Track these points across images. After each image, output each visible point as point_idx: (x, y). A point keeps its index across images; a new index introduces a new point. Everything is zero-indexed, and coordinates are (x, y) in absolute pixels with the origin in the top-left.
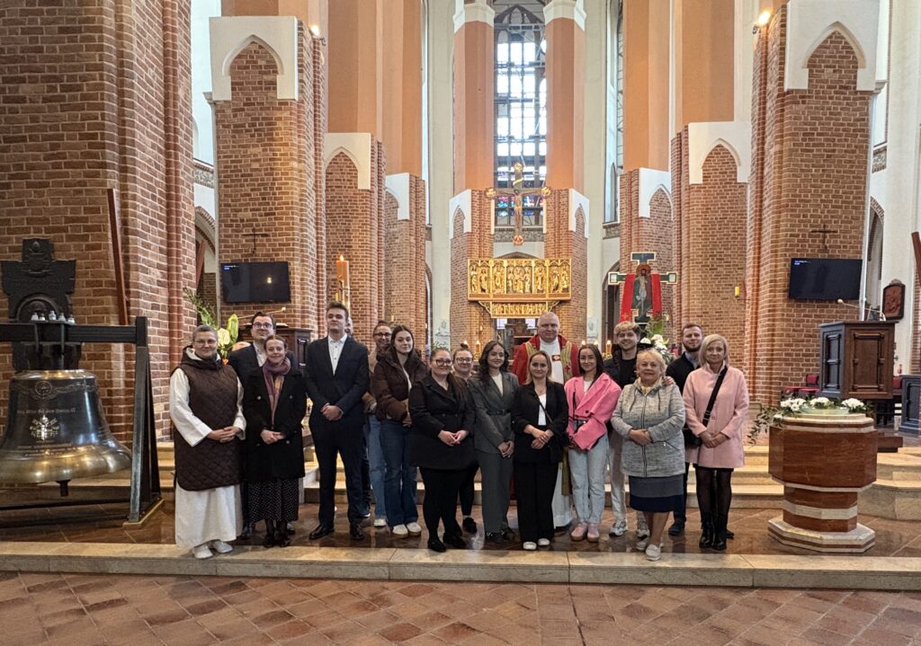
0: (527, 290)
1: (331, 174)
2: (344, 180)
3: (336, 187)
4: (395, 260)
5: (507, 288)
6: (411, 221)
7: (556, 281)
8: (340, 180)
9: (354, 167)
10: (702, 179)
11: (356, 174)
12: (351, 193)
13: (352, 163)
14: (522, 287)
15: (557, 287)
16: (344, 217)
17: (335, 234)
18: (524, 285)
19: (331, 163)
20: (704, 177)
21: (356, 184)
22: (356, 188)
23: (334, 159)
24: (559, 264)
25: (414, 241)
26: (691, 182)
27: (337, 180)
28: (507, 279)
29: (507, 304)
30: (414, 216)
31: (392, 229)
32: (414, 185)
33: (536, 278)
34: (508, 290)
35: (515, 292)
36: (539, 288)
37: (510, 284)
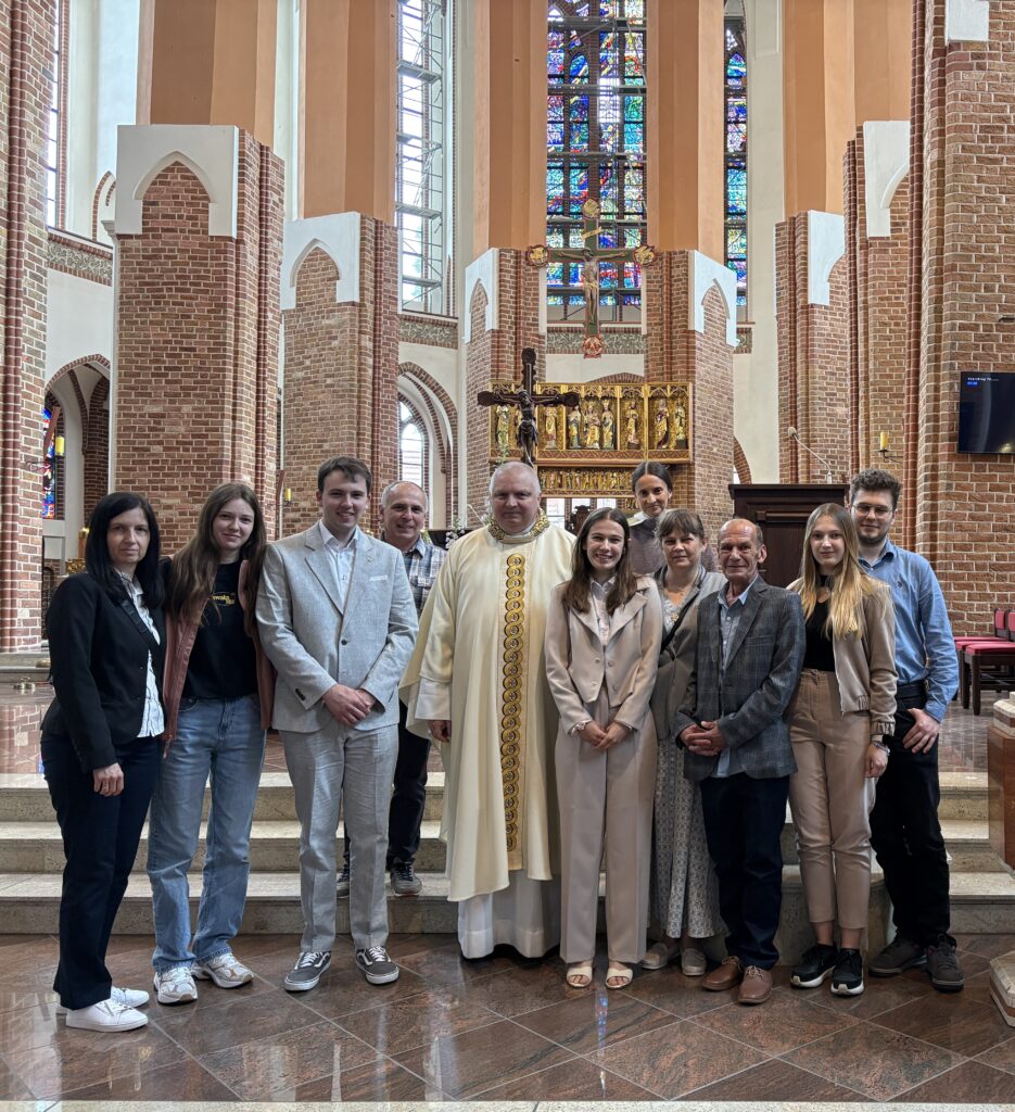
0: (607, 443)
1: (155, 204)
2: (180, 217)
3: (164, 230)
4: (329, 381)
5: (568, 438)
6: (361, 305)
7: (662, 426)
8: (173, 217)
10: (889, 227)
11: (206, 206)
12: (194, 242)
14: (597, 438)
15: (666, 439)
17: (161, 323)
18: (601, 432)
19: (154, 183)
20: (894, 224)
21: (206, 226)
22: (205, 232)
23: (160, 176)
24: (669, 394)
25: (370, 345)
26: (871, 233)
27: (164, 216)
28: (568, 423)
29: (568, 469)
30: (370, 295)
31: (326, 322)
32: (370, 235)
33: (625, 420)
34: (569, 445)
35: (583, 446)
36: (631, 439)
37: (574, 431)
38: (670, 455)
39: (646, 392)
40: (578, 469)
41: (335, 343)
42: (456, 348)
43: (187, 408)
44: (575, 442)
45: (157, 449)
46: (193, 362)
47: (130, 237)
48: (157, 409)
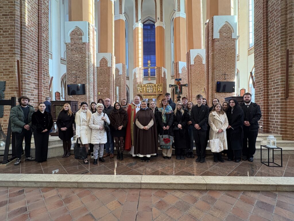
0: (152, 92)
1: (101, 63)
7: (159, 89)
11: (107, 63)
13: (106, 60)
15: (159, 91)
16: (104, 74)
19: (101, 60)
22: (107, 66)
24: (160, 85)
26: (191, 64)
29: (147, 95)
30: (123, 74)
31: (118, 77)
32: (123, 66)
33: (154, 89)
34: (147, 92)
35: (149, 92)
36: (155, 91)
37: (148, 90)
38: (160, 93)
39: (157, 85)
40: (148, 95)
41: (119, 80)
42: (129, 80)
43: (105, 88)
44: (148, 92)
45: (102, 94)
46: (106, 83)
47: (98, 67)
48: (102, 89)
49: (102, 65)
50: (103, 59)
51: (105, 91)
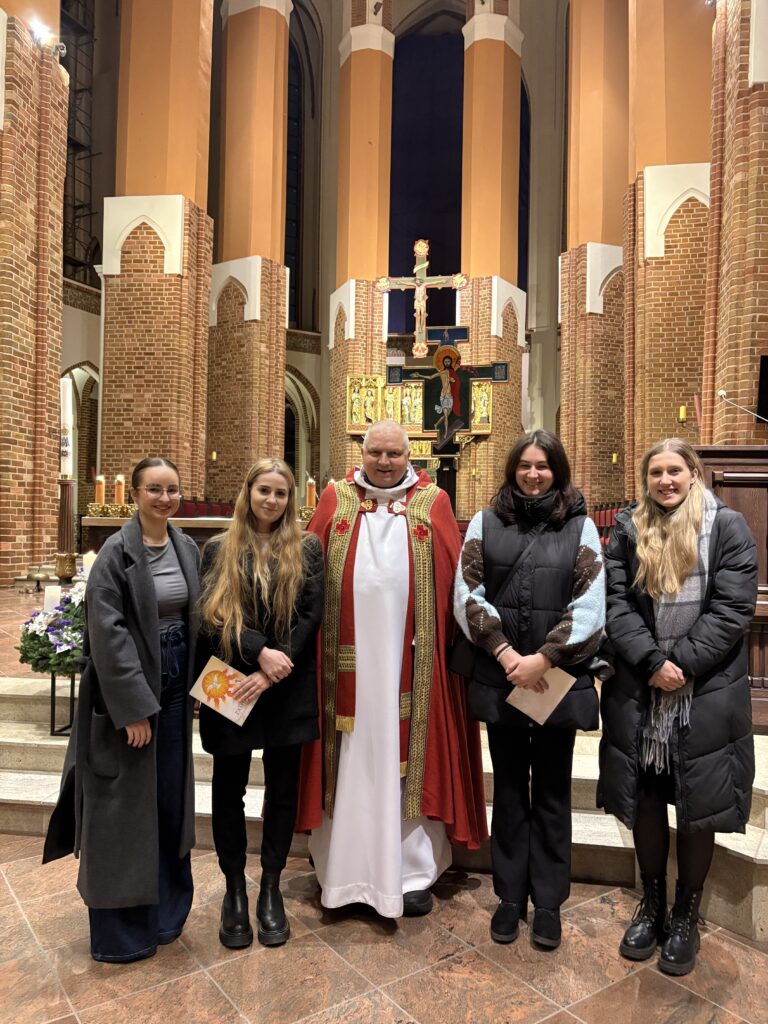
1: (129, 252)
2: (146, 261)
3: (135, 271)
5: (402, 416)
6: (262, 322)
9: (161, 243)
10: (663, 249)
11: (162, 253)
12: (154, 279)
13: (158, 238)
16: (144, 313)
17: (132, 336)
19: (128, 238)
20: (667, 247)
21: (162, 267)
22: (162, 271)
23: (132, 233)
26: (648, 254)
27: (135, 261)
28: (402, 405)
32: (267, 272)
34: (403, 420)
37: (407, 411)
43: (148, 396)
44: (408, 420)
46: (152, 363)
47: (113, 276)
48: (129, 396)
49: (134, 266)
50: (138, 228)
51: (144, 410)
